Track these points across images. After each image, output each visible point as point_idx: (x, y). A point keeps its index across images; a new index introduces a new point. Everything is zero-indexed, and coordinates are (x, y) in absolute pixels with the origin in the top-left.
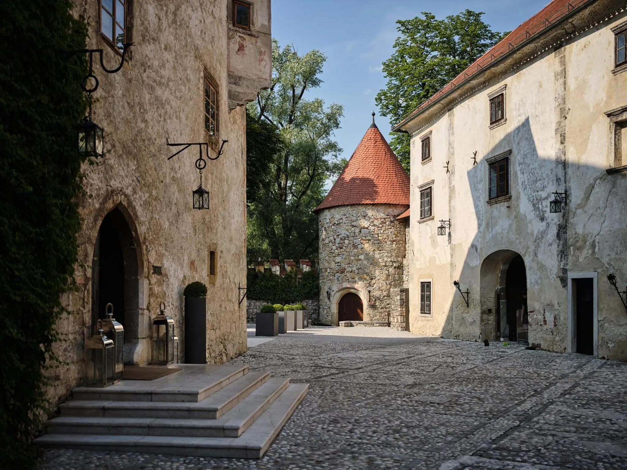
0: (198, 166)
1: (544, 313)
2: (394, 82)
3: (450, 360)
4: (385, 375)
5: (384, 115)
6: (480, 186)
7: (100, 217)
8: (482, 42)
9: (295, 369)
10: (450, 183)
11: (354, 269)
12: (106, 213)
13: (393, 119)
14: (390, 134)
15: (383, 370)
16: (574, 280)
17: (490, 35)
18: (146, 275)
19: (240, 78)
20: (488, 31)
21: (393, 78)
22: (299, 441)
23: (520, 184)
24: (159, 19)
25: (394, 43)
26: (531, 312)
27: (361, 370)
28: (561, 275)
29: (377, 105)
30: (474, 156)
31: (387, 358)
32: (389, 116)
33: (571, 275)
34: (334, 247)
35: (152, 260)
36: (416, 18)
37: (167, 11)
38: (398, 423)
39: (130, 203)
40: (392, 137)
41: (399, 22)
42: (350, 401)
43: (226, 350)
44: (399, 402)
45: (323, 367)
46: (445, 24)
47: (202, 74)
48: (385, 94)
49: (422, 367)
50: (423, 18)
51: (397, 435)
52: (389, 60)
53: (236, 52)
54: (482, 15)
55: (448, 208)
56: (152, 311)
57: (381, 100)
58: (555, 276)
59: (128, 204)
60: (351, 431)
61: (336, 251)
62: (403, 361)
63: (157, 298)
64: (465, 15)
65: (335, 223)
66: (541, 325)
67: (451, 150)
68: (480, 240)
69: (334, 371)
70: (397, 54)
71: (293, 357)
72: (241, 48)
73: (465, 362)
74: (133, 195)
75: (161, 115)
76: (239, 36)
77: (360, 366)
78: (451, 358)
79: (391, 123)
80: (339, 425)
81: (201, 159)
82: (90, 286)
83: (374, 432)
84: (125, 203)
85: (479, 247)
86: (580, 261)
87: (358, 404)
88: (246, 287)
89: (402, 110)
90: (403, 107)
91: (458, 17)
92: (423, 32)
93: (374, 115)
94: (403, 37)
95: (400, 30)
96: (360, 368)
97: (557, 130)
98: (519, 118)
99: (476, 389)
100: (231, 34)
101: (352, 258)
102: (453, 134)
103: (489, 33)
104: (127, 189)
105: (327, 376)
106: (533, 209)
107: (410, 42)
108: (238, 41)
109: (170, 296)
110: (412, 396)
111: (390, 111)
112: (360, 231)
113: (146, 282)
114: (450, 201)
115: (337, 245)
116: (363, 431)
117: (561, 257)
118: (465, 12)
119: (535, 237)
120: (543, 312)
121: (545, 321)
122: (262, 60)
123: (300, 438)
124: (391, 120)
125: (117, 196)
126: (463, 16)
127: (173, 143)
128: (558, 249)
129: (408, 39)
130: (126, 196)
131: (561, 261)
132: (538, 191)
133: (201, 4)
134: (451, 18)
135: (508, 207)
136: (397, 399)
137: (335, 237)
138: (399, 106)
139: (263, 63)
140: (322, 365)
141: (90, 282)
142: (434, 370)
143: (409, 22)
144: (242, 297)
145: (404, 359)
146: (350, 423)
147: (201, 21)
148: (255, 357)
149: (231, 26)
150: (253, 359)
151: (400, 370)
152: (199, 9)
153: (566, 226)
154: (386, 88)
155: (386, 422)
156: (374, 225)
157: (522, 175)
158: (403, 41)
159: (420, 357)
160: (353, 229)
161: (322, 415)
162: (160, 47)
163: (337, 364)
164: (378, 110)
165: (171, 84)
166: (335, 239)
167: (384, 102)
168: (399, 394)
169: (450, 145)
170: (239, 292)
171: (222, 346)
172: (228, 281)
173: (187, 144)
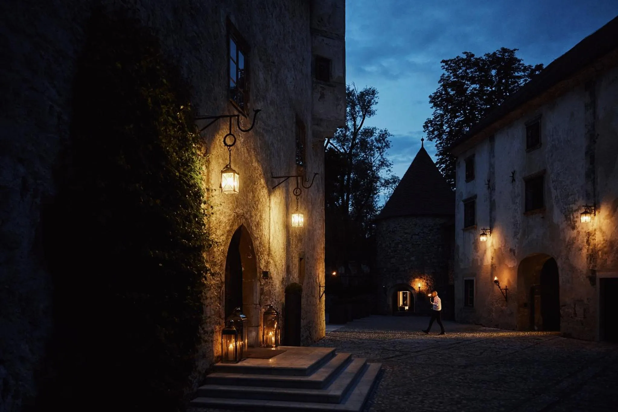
0: (295, 193)
1: (575, 307)
2: (438, 112)
3: (493, 346)
4: (441, 357)
5: (431, 140)
6: (518, 200)
7: (230, 237)
8: (516, 74)
9: (367, 351)
10: (491, 197)
11: (407, 268)
12: (233, 233)
13: (438, 142)
14: (436, 155)
15: (438, 353)
16: (601, 280)
17: (523, 68)
18: (259, 279)
19: (321, 120)
20: (521, 64)
21: (438, 108)
22: (383, 408)
23: (554, 198)
24: (266, 81)
25: (439, 79)
26: (563, 306)
27: (420, 353)
28: (590, 275)
29: (424, 132)
30: (512, 175)
31: (439, 343)
32: (435, 140)
33: (599, 275)
34: (390, 251)
35: (262, 267)
36: (457, 57)
37: (271, 75)
38: (457, 396)
39: (249, 225)
40: (437, 157)
41: (443, 61)
42: (417, 378)
43: (310, 335)
44: (456, 379)
45: (389, 350)
46: (483, 60)
47: (295, 120)
48: (430, 122)
49: (470, 351)
50: (465, 57)
51: (459, 406)
52: (435, 93)
53: (319, 100)
54: (516, 52)
55: (489, 218)
56: (262, 306)
57: (428, 127)
58: (584, 276)
59: (247, 224)
60: (422, 401)
61: (392, 254)
62: (453, 346)
63: (265, 296)
64: (500, 52)
65: (390, 231)
66: (572, 317)
67: (491, 170)
68: (517, 245)
69: (397, 353)
70: (441, 88)
71: (362, 341)
72: (322, 96)
73: (506, 347)
74: (250, 218)
75: (267, 155)
76: (321, 87)
77: (419, 349)
78: (494, 344)
79: (436, 146)
80: (411, 397)
81: (297, 188)
82: (224, 288)
83: (441, 403)
84: (245, 225)
85: (516, 252)
86: (607, 263)
87: (424, 381)
88: (324, 285)
89: (446, 135)
90: (446, 132)
91: (494, 54)
92: (464, 68)
93: (423, 140)
94: (447, 74)
95: (444, 68)
96: (419, 351)
97: (586, 153)
98: (553, 143)
99: (519, 370)
100: (314, 85)
101: (405, 260)
102: (494, 156)
103: (522, 66)
104: (247, 214)
105: (392, 357)
106: (565, 219)
107: (452, 77)
108: (320, 90)
109: (274, 294)
110: (466, 375)
111: (436, 136)
112: (412, 237)
113: (259, 284)
114: (491, 212)
115: (392, 249)
116: (431, 401)
117: (591, 260)
118: (500, 49)
119: (567, 242)
120: (573, 307)
121: (575, 314)
122: (338, 105)
123: (383, 405)
124: (436, 144)
125: (241, 220)
126: (499, 53)
127: (275, 176)
128: (587, 253)
129: (451, 75)
130: (246, 219)
131: (590, 263)
132: (569, 205)
133: (294, 65)
134: (487, 55)
135: (543, 218)
136: (454, 377)
137: (391, 242)
138: (444, 131)
139: (339, 107)
140: (388, 348)
141: (224, 285)
142: (481, 353)
143: (451, 60)
144: (322, 293)
145: (454, 344)
146: (420, 395)
147: (294, 79)
148: (332, 341)
149: (315, 79)
150: (331, 343)
151: (452, 354)
152: (293, 69)
153: (595, 233)
154: (432, 118)
155: (449, 395)
156: (424, 233)
157: (555, 191)
158: (447, 77)
159: (467, 342)
160: (406, 235)
161: (396, 389)
162: (267, 103)
163: (400, 348)
164: (425, 136)
165: (274, 130)
166: (390, 244)
167: (431, 129)
168: (455, 373)
169: (492, 166)
170: (320, 289)
171: (308, 332)
172: (312, 281)
173: (287, 177)
